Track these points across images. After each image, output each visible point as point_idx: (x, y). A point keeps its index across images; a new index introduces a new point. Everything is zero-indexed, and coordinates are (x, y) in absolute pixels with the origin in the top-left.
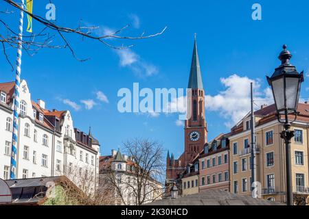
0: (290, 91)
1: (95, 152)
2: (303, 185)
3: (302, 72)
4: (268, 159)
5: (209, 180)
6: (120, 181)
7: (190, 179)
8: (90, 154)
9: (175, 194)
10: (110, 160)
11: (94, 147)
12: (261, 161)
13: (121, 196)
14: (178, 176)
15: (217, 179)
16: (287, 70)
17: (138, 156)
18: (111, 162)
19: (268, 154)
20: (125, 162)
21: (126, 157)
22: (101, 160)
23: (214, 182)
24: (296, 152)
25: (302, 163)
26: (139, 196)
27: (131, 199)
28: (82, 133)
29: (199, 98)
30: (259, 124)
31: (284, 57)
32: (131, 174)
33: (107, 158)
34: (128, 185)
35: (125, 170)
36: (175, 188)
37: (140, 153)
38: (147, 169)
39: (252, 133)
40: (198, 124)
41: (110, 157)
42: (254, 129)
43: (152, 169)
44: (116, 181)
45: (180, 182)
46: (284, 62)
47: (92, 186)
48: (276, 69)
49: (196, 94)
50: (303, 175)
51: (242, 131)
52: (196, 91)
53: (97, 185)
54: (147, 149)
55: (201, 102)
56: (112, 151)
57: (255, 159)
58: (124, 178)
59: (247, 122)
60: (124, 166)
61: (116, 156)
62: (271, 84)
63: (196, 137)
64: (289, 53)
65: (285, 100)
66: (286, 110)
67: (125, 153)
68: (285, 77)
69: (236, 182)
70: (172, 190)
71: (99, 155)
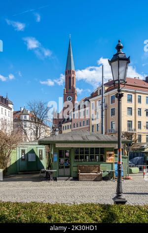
0: (122, 69)
1: (10, 109)
2: (132, 127)
3: (129, 57)
4: (112, 112)
5: (77, 125)
6: (25, 126)
7: (66, 124)
8: (8, 110)
9: (57, 133)
10: (19, 113)
11: (9, 105)
12: (108, 113)
13: (26, 134)
14: (60, 123)
15: (82, 124)
16: (120, 56)
17: (36, 111)
18: (20, 115)
19: (112, 109)
20: (28, 114)
21: (29, 112)
22: (15, 114)
23: (80, 126)
24: (128, 108)
25: (131, 114)
26: (37, 135)
27: (32, 136)
28: (2, 97)
29: (72, 75)
30: (107, 91)
31: (119, 48)
32: (32, 122)
33: (17, 112)
34: (30, 128)
35: (28, 119)
36: (57, 129)
37: (37, 109)
38: (41, 119)
39: (102, 96)
40: (71, 91)
41: (20, 111)
42: (104, 94)
43: (44, 118)
44: (23, 126)
45: (61, 126)
46: (119, 50)
47: (8, 128)
48: (114, 55)
49: (71, 73)
50: (131, 121)
51: (97, 95)
52: (71, 71)
53: (12, 128)
54: (41, 106)
55: (73, 78)
56: (21, 108)
57: (104, 112)
58: (28, 124)
59: (100, 90)
60: (28, 117)
61: (23, 111)
62: (110, 65)
63: (70, 100)
64: (122, 45)
65: (119, 74)
66: (118, 80)
67: (28, 109)
68: (119, 60)
69: (93, 126)
70: (55, 130)
71: (13, 110)
